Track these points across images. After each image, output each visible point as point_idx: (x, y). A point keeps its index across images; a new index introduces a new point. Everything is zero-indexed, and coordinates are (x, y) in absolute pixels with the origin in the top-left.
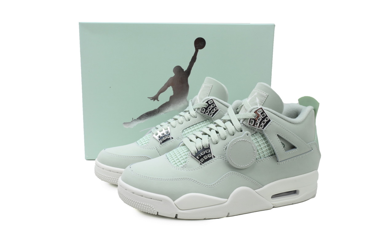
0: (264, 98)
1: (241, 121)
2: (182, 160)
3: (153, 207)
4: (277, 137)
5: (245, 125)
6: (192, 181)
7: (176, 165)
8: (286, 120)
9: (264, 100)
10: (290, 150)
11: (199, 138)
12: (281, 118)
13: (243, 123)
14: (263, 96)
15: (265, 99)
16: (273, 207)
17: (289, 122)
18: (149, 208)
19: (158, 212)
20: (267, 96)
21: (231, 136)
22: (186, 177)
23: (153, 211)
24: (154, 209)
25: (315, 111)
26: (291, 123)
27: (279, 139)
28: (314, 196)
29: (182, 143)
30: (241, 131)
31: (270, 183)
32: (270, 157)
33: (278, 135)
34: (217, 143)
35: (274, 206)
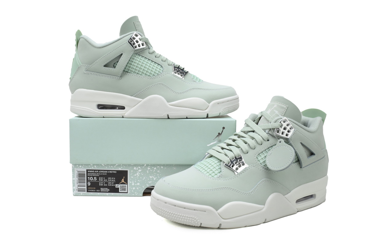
0: (284, 109)
1: (267, 131)
2: (215, 171)
3: (197, 219)
4: (301, 144)
5: (271, 135)
6: (232, 189)
7: (210, 176)
8: (304, 129)
9: (285, 112)
10: (310, 157)
11: (226, 149)
12: (301, 127)
13: (269, 133)
14: (283, 108)
15: (286, 110)
16: (298, 212)
17: (307, 131)
18: (193, 219)
19: (201, 224)
20: (287, 107)
21: (259, 145)
22: (225, 187)
23: (196, 222)
24: (198, 221)
25: (323, 120)
26: (308, 131)
27: (302, 147)
28: (324, 201)
29: (208, 155)
30: (268, 140)
31: (295, 188)
32: (294, 164)
33: (301, 143)
34: (247, 153)
35: (298, 210)
